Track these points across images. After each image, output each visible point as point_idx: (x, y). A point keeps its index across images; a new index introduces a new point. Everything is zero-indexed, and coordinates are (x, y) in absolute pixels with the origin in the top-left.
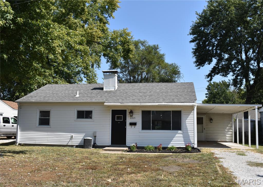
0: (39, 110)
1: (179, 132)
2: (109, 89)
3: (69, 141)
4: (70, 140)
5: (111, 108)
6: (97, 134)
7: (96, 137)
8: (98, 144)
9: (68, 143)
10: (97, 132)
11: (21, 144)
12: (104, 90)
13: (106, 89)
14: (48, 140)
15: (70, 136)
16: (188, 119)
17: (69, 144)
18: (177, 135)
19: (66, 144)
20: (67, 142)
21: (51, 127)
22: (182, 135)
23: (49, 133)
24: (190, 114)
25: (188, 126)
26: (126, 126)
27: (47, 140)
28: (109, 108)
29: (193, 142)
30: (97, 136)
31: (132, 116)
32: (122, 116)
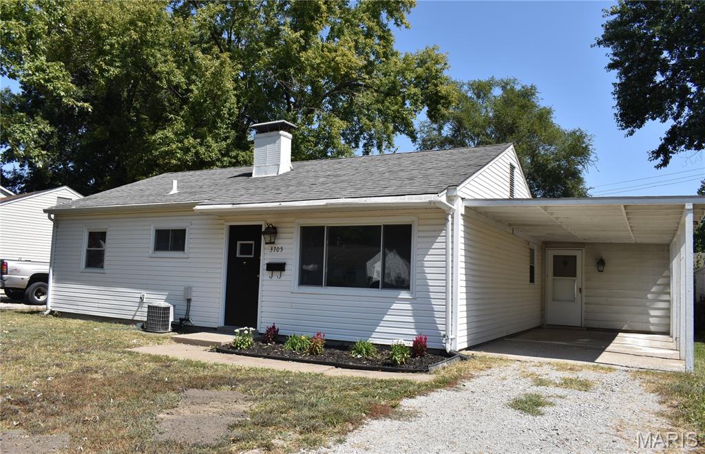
0: (88, 229)
1: (404, 294)
2: (266, 173)
3: (137, 311)
4: (139, 307)
5: (226, 222)
6: (194, 294)
7: (192, 304)
8: (194, 322)
9: (134, 315)
10: (194, 289)
11: (54, 311)
12: (254, 176)
13: (258, 175)
14: (100, 305)
15: (139, 296)
16: (431, 252)
17: (136, 318)
18: (395, 306)
19: (130, 317)
20: (133, 313)
21: (104, 273)
22: (409, 307)
23: (101, 288)
24: (437, 237)
25: (429, 276)
26: (259, 274)
27: (96, 305)
28: (222, 221)
29: (444, 333)
30: (193, 299)
31: (274, 243)
32: (253, 242)
